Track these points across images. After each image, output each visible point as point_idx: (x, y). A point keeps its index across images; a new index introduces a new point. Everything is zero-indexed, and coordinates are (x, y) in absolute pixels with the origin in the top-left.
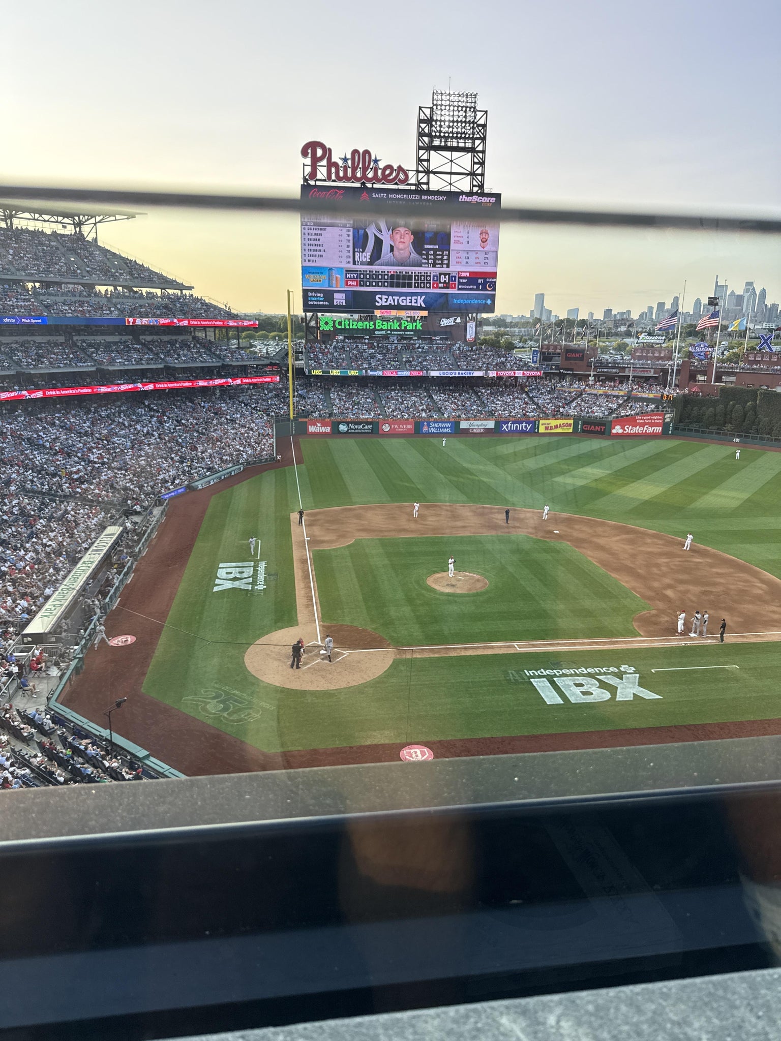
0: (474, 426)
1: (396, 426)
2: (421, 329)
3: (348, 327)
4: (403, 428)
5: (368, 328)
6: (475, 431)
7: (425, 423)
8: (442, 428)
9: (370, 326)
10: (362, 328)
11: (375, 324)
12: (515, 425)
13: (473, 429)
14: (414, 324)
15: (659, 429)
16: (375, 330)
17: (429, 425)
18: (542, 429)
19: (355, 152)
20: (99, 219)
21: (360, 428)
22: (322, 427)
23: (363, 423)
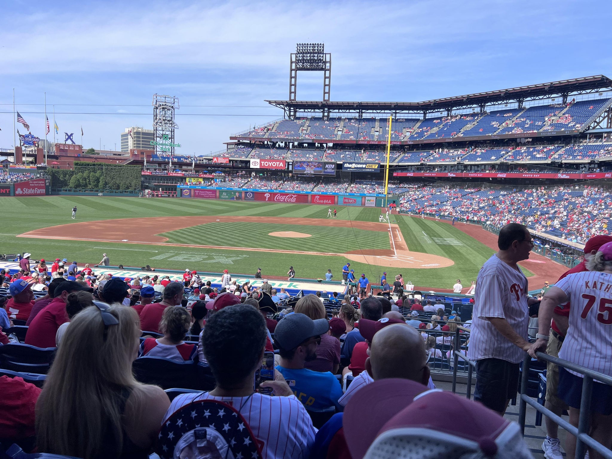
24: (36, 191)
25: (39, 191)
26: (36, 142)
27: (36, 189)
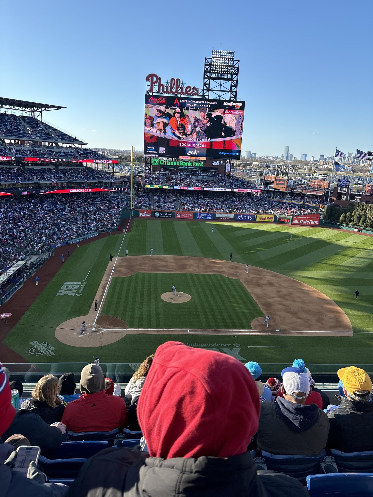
0: (223, 216)
1: (184, 215)
2: (202, 166)
3: (166, 164)
4: (187, 216)
5: (176, 165)
6: (224, 219)
7: (198, 214)
8: (207, 217)
9: (177, 164)
10: (173, 165)
11: (179, 163)
12: (244, 217)
13: (222, 218)
14: (199, 164)
15: (317, 222)
16: (179, 166)
17: (200, 215)
18: (258, 219)
19: (172, 79)
20: (43, 109)
21: (165, 215)
22: (146, 213)
23: (167, 212)
24: (310, 222)
25: (313, 223)
26: (347, 184)
27: (310, 221)
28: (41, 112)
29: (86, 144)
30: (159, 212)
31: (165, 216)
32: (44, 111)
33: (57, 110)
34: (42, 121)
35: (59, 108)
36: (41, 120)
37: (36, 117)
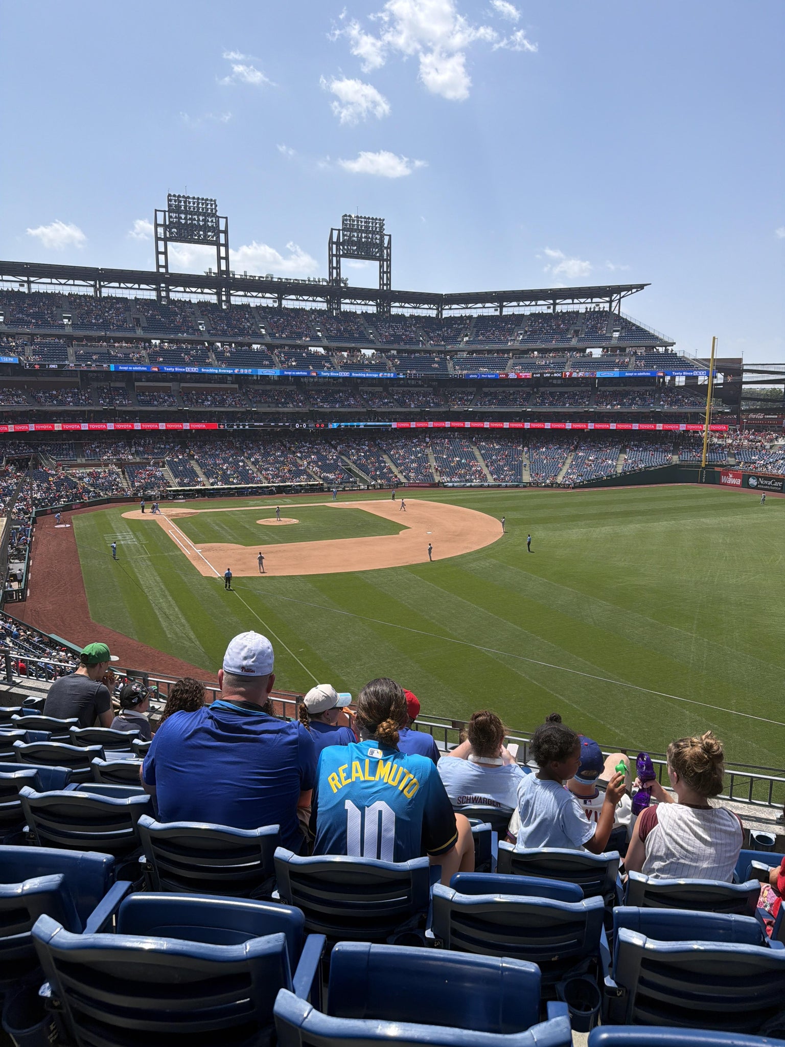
20: (623, 294)
21: (769, 484)
22: (733, 478)
23: (774, 478)
28: (619, 300)
29: (672, 344)
30: (758, 477)
31: (768, 487)
32: (623, 297)
33: (637, 291)
34: (621, 315)
35: (641, 287)
36: (617, 313)
37: (612, 310)
